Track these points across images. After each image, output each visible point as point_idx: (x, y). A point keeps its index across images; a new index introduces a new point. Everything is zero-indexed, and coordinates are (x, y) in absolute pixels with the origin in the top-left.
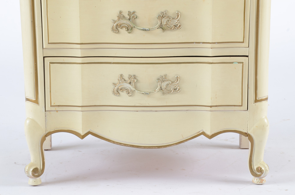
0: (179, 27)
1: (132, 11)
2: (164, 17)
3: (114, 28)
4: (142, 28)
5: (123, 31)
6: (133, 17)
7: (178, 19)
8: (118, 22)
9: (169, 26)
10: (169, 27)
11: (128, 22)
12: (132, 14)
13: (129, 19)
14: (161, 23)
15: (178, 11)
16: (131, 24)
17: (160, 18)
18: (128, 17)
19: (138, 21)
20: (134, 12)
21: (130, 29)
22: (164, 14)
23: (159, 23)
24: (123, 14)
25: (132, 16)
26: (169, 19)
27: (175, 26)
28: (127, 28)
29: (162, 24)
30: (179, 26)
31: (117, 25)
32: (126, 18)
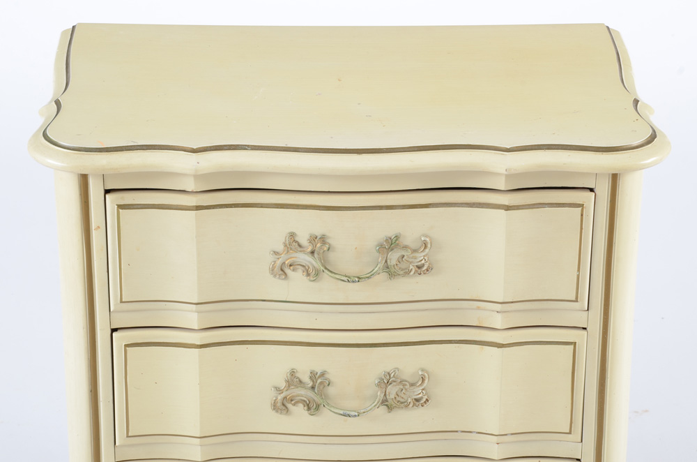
0: (425, 402)
1: (319, 371)
2: (391, 383)
3: (279, 404)
4: (341, 412)
5: (299, 410)
6: (321, 383)
7: (423, 387)
8: (288, 392)
9: (402, 400)
10: (402, 403)
11: (310, 394)
12: (319, 377)
13: (313, 388)
14: (385, 395)
15: (423, 370)
16: (316, 399)
17: (383, 385)
18: (311, 384)
19: (331, 391)
20: (323, 374)
21: (312, 407)
22: (392, 376)
23: (380, 395)
24: (298, 375)
25: (319, 381)
26: (402, 387)
27: (417, 400)
28: (308, 405)
29: (388, 397)
30: (424, 400)
31: (285, 398)
32: (304, 383)
